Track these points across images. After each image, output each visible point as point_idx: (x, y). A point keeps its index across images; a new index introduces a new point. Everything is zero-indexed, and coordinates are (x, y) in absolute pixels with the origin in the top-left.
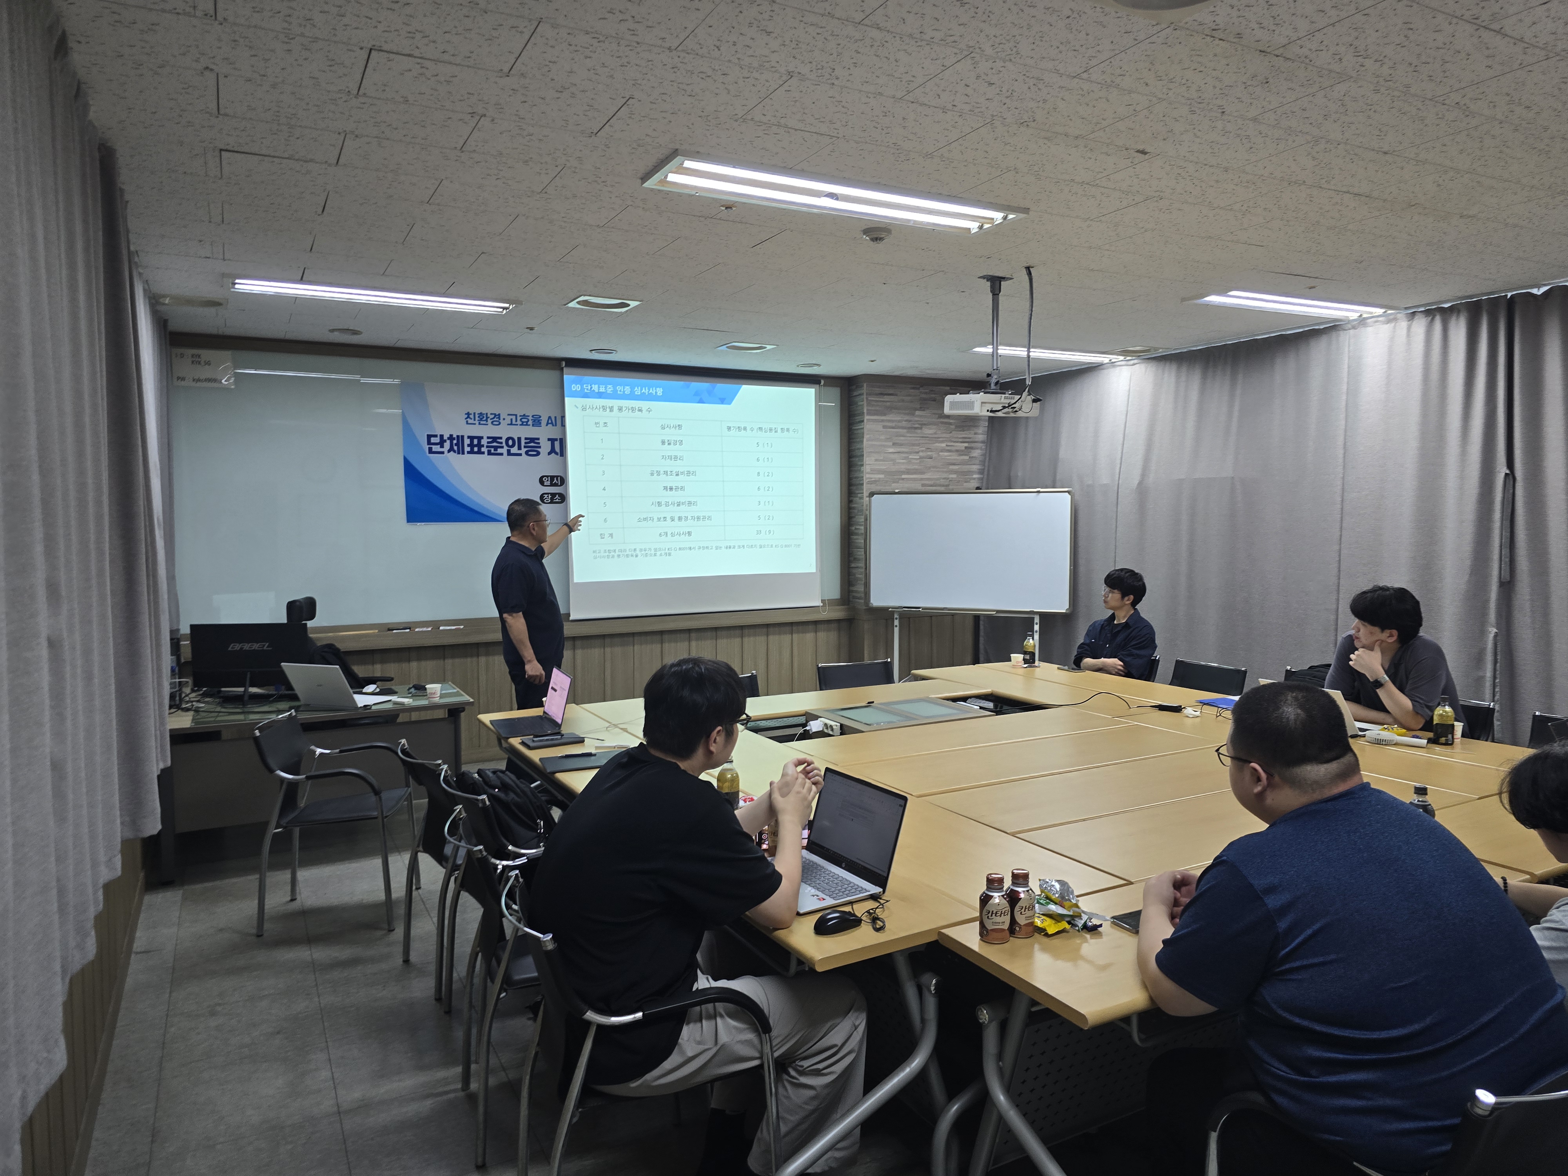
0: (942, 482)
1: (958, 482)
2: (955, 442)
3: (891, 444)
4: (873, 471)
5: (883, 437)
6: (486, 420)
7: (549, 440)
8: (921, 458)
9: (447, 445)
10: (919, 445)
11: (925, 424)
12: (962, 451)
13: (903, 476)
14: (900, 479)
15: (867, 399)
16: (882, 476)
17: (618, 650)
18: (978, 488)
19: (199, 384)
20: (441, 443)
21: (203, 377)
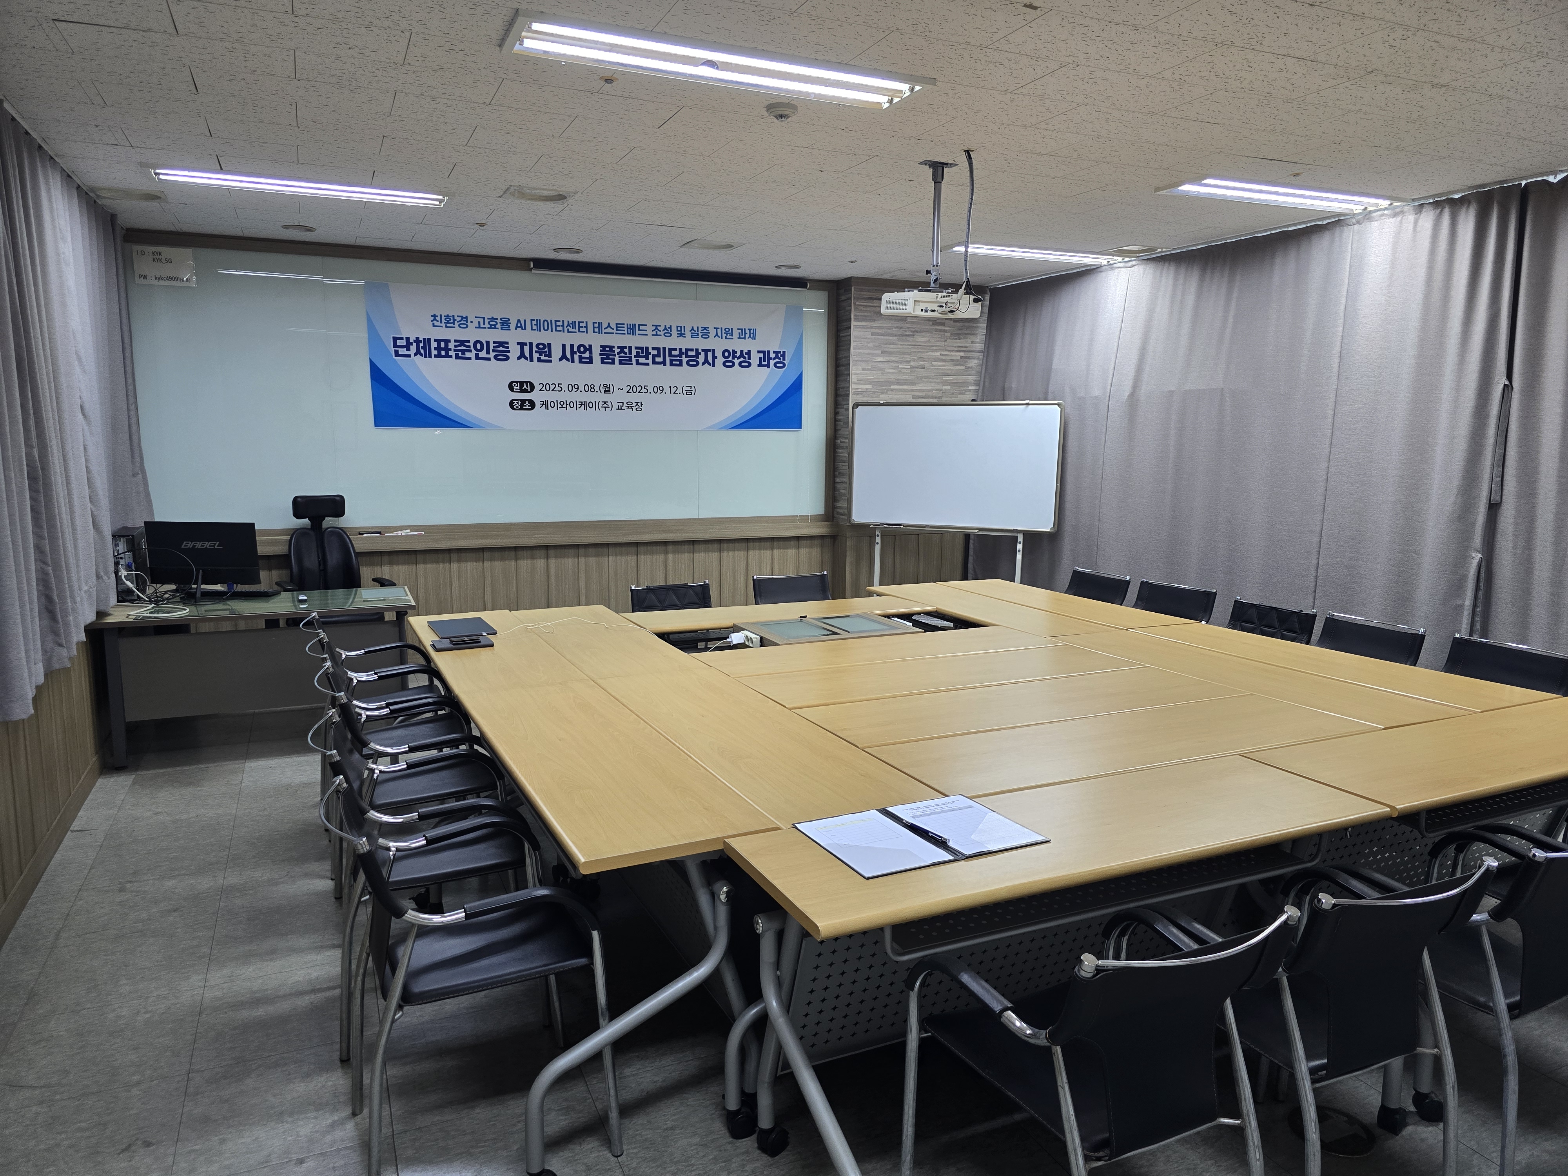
0: (935, 393)
1: (953, 393)
2: (949, 351)
3: (880, 352)
4: (860, 381)
5: (871, 345)
6: (454, 323)
7: (518, 344)
8: (912, 367)
9: (413, 348)
10: (909, 354)
11: (917, 332)
12: (957, 360)
13: (893, 387)
14: (888, 390)
15: (855, 303)
16: (869, 387)
17: (592, 560)
18: (973, 400)
19: (161, 282)
20: (408, 346)
21: (163, 277)
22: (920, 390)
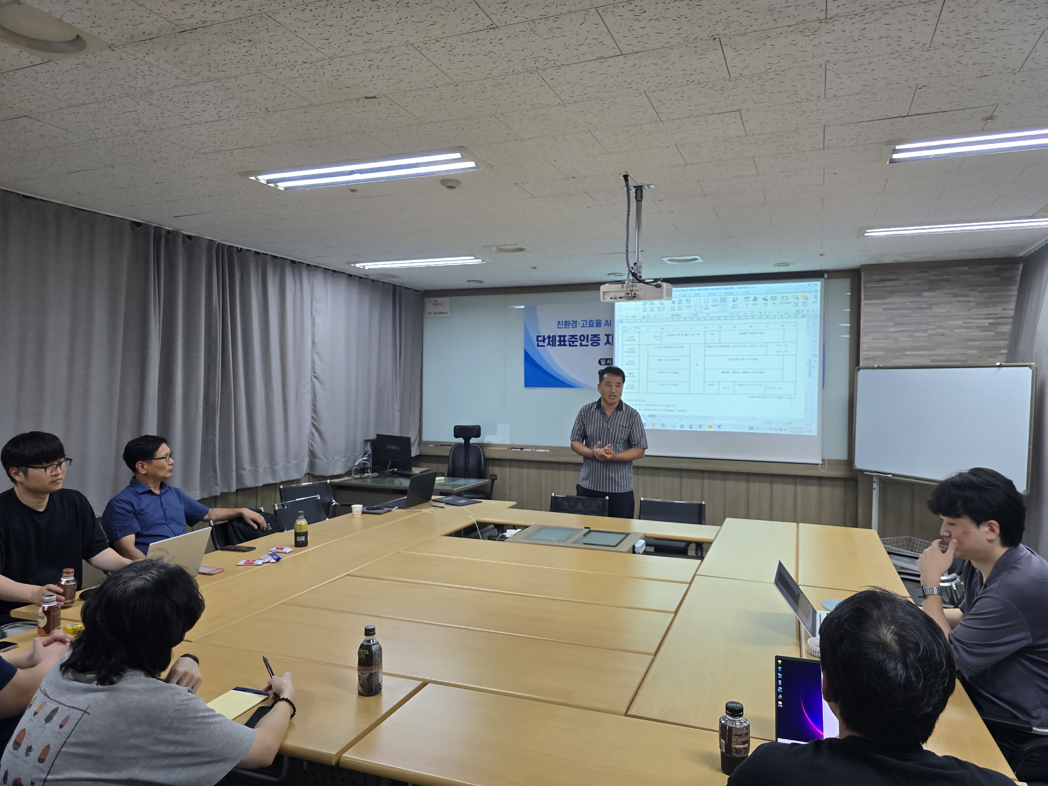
0: (958, 357)
1: (981, 357)
7: (606, 335)
9: (547, 341)
10: (927, 323)
13: (907, 353)
17: (648, 479)
19: (437, 315)
20: (544, 341)
21: (438, 312)
22: (939, 355)
